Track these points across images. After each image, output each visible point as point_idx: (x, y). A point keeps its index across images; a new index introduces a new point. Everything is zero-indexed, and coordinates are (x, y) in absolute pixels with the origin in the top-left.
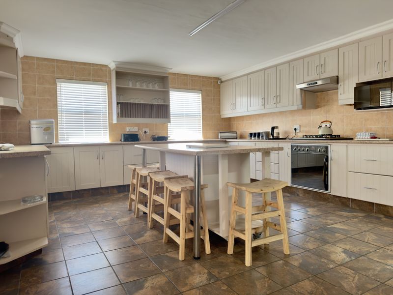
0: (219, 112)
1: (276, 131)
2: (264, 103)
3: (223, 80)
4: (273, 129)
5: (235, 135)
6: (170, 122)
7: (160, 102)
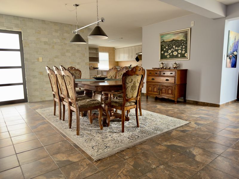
0: (114, 59)
1: (131, 66)
2: (129, 57)
3: (116, 48)
4: (130, 65)
5: (119, 67)
6: (99, 63)
7: (96, 57)
